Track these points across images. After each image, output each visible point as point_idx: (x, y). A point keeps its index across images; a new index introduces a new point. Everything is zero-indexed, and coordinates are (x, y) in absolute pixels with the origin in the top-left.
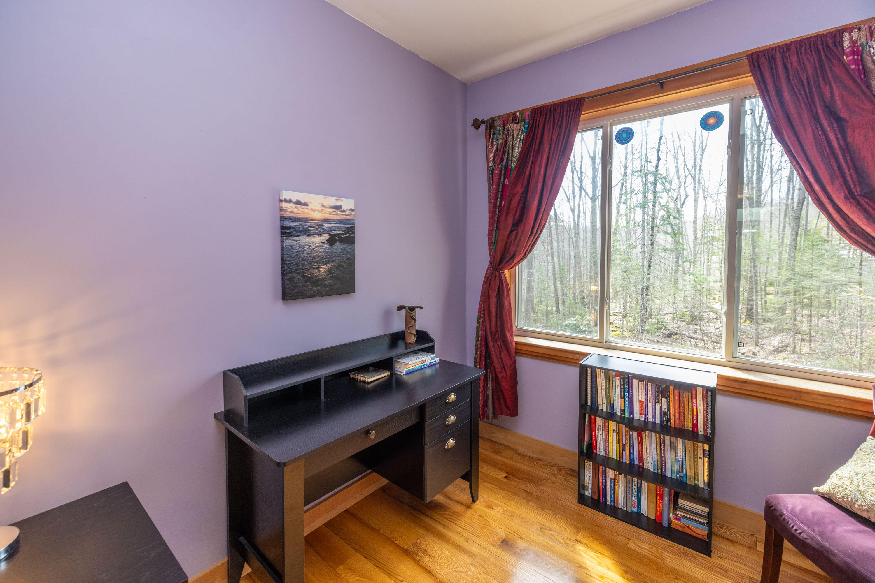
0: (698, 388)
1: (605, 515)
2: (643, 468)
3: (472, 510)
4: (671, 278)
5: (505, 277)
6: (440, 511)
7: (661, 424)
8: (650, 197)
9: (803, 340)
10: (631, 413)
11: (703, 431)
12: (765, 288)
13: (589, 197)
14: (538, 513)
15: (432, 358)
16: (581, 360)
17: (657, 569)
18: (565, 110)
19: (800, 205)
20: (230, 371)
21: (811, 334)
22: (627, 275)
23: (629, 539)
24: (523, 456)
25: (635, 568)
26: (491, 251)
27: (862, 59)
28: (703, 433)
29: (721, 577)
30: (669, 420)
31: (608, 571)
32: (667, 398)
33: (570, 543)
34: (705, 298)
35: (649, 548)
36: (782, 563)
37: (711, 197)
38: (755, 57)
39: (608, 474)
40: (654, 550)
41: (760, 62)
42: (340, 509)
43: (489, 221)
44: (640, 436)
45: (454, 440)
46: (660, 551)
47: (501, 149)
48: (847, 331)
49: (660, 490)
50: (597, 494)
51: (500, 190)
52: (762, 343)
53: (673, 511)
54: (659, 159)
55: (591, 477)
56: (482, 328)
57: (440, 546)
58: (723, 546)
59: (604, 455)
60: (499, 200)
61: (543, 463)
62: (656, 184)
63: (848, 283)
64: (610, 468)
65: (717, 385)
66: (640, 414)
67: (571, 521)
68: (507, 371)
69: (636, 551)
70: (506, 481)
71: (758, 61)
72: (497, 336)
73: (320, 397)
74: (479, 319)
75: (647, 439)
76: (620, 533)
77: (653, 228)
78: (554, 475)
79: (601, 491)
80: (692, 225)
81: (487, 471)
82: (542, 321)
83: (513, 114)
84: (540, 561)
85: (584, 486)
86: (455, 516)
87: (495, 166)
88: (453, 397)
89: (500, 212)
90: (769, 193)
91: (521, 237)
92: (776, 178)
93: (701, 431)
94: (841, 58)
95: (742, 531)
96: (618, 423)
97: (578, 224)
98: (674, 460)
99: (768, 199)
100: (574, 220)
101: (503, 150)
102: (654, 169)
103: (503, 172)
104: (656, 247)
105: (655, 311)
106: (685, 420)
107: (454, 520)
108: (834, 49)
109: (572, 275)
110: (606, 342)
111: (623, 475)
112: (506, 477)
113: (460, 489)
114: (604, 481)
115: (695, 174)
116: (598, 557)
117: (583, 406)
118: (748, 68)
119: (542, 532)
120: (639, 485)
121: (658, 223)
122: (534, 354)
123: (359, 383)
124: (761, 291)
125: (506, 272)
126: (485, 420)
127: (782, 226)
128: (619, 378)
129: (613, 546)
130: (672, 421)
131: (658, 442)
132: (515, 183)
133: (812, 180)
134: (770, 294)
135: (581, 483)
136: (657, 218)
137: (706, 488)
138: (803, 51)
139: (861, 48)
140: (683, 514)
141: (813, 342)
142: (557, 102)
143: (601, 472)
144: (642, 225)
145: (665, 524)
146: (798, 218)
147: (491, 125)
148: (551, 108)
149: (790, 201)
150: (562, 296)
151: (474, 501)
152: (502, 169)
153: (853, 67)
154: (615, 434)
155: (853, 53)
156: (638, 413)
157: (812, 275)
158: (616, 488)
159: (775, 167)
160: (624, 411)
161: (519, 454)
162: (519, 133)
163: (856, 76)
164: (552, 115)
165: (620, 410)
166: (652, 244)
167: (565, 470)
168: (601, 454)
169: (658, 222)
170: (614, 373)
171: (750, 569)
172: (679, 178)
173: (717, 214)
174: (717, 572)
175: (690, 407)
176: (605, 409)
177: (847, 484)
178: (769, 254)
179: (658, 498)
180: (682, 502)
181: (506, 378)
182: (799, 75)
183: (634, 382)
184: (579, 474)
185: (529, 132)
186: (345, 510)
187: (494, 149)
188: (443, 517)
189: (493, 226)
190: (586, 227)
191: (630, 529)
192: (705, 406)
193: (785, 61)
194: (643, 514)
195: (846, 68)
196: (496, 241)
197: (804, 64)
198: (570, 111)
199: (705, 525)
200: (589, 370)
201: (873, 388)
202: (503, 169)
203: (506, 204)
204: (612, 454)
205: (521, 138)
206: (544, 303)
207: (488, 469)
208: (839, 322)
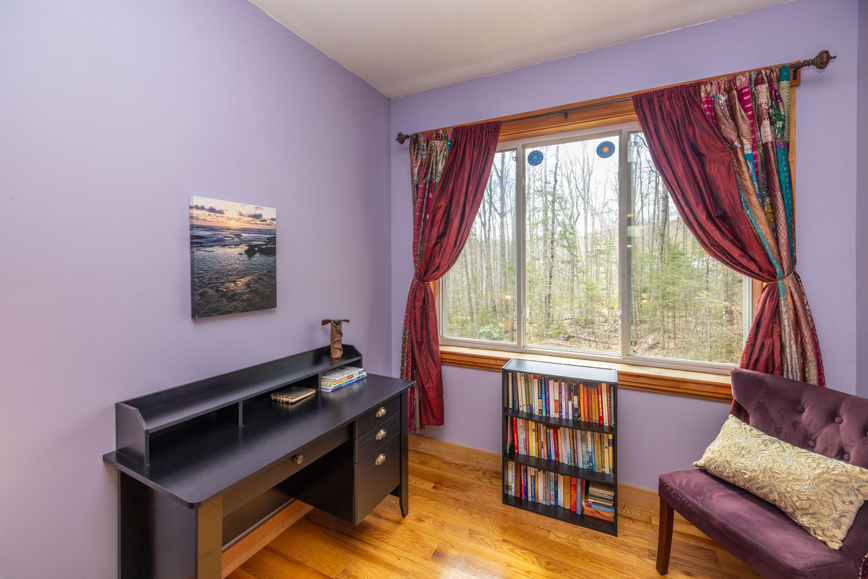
0: (602, 384)
1: (527, 512)
2: (559, 462)
3: (403, 525)
4: (568, 287)
5: (430, 288)
6: (370, 532)
7: (573, 420)
8: (550, 214)
9: (669, 337)
10: (548, 412)
11: (607, 423)
12: (641, 294)
13: (498, 213)
14: (466, 519)
15: (359, 372)
16: (503, 366)
17: (575, 556)
18: (485, 131)
19: (664, 224)
20: (126, 402)
21: (675, 332)
22: (532, 285)
23: (549, 532)
24: (449, 464)
25: (556, 558)
26: (417, 263)
27: (714, 108)
28: (607, 425)
29: (626, 553)
30: (580, 416)
31: (533, 565)
32: (577, 395)
33: (498, 544)
34: (595, 304)
35: (566, 536)
36: (673, 533)
37: (598, 216)
38: (638, 98)
39: (529, 471)
40: (571, 537)
41: (642, 103)
42: (259, 547)
43: (414, 233)
44: (555, 432)
45: (384, 456)
46: (576, 538)
47: (425, 164)
48: (699, 329)
49: (574, 481)
50: (519, 493)
51: (425, 203)
52: (640, 342)
53: (585, 499)
54: (556, 181)
55: (514, 477)
56: (408, 339)
57: (372, 569)
58: (626, 525)
59: (525, 454)
60: (424, 213)
61: (469, 468)
62: (554, 203)
63: (700, 289)
64: (531, 466)
65: (618, 380)
66: (556, 412)
67: (497, 522)
68: (433, 380)
69: (556, 542)
70: (435, 491)
71: (641, 102)
72: (423, 347)
73: (237, 423)
74: (405, 330)
75: (562, 435)
76: (541, 527)
77: (552, 242)
78: (479, 479)
79: (523, 490)
80: (583, 240)
81: (415, 483)
82: (458, 330)
83: (436, 132)
84: (471, 567)
85: (508, 486)
86: (385, 535)
87: (419, 180)
88: (382, 411)
89: (425, 225)
90: (641, 214)
91: (445, 249)
92: (646, 201)
93: (606, 423)
94: (700, 105)
95: (640, 508)
96: (536, 422)
97: (489, 238)
98: (585, 452)
99: (640, 218)
100: (485, 234)
101: (427, 165)
102: (552, 190)
103: (427, 186)
104: (555, 260)
105: (555, 317)
106: (593, 414)
107: (385, 539)
108: (695, 97)
109: (484, 286)
110: (523, 347)
111: (542, 471)
112: (434, 487)
113: (389, 506)
114: (525, 479)
115: (585, 196)
116: (523, 553)
117: (505, 409)
118: (633, 107)
119: (471, 537)
120: (556, 479)
121: (556, 238)
122: (459, 362)
123: (281, 404)
124: (638, 297)
125: (431, 283)
126: (412, 431)
127: (651, 241)
128: (536, 380)
129: (536, 541)
130: (582, 416)
131: (571, 437)
132: (439, 198)
133: (683, 203)
134: (644, 299)
135: (505, 483)
136: (556, 233)
137: (612, 474)
138: (673, 97)
139: (713, 99)
140: (593, 501)
141: (676, 339)
142: (477, 123)
143: (522, 471)
144: (544, 239)
145: (579, 512)
146: (663, 235)
147: (415, 140)
148: (471, 129)
149: (656, 220)
150: (476, 306)
151: (404, 516)
152: (426, 183)
153: (708, 113)
154: (534, 433)
155: (707, 102)
156: (554, 411)
157: (674, 282)
158: (536, 485)
159: (645, 192)
160: (542, 410)
161: (446, 462)
162: (442, 150)
163: (710, 120)
164: (473, 135)
165: (538, 411)
166: (553, 257)
167: (489, 473)
168: (522, 454)
169: (556, 236)
170: (532, 376)
171: (648, 542)
172: (572, 198)
173: (603, 230)
174: (622, 549)
175: (597, 402)
176: (525, 411)
177: (718, 456)
178: (642, 266)
179: (572, 489)
180: (593, 490)
181: (433, 388)
182: (671, 116)
183: (550, 383)
184: (503, 476)
185: (452, 149)
186: (265, 547)
187: (419, 164)
188: (373, 537)
189: (418, 239)
190: (495, 241)
191: (549, 522)
192: (609, 400)
193: (661, 104)
194: (560, 506)
195: (703, 113)
196: (421, 254)
197: (674, 107)
198: (489, 132)
199: (611, 508)
200: (510, 374)
201: (730, 375)
202: (428, 183)
203: (431, 217)
204: (531, 452)
205: (444, 155)
206: (459, 313)
207: (416, 481)
208: (694, 321)
